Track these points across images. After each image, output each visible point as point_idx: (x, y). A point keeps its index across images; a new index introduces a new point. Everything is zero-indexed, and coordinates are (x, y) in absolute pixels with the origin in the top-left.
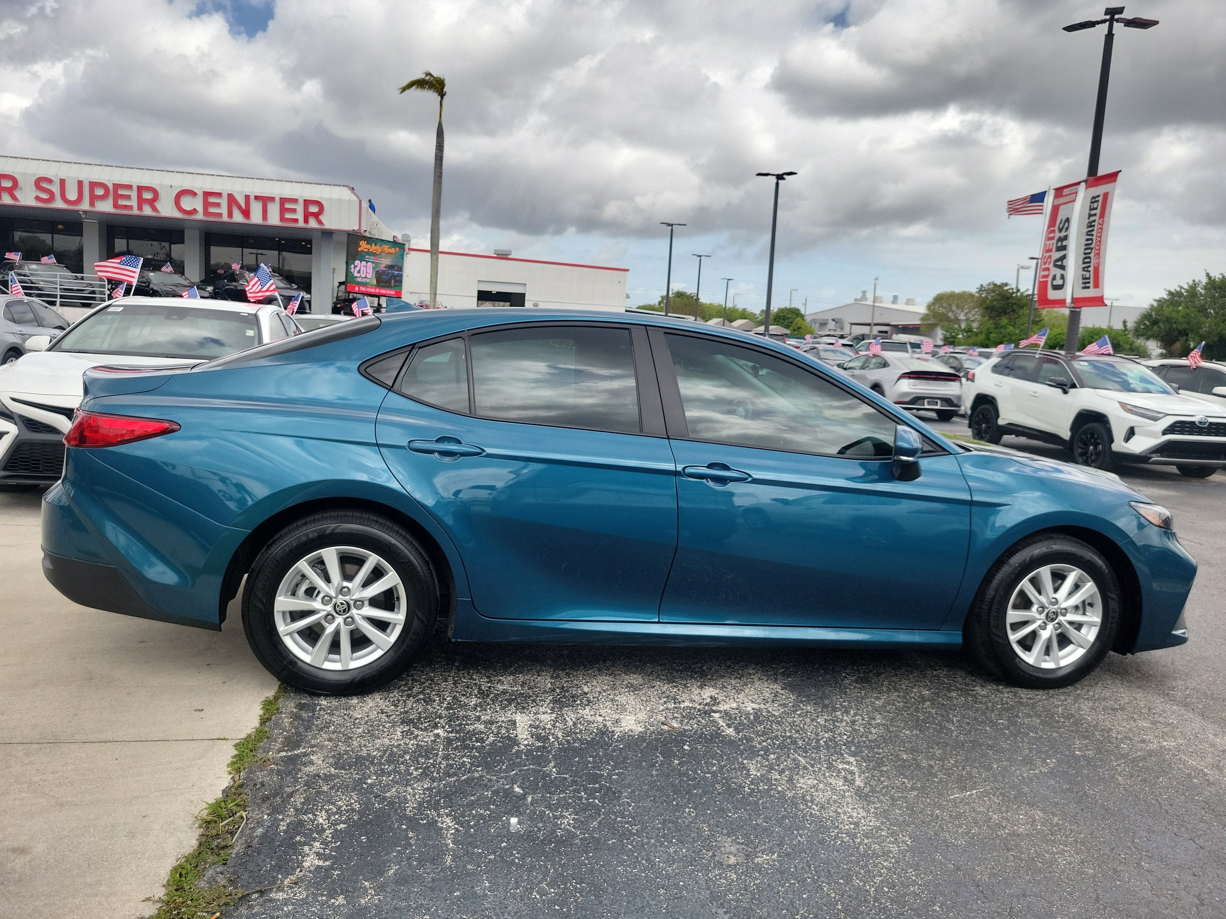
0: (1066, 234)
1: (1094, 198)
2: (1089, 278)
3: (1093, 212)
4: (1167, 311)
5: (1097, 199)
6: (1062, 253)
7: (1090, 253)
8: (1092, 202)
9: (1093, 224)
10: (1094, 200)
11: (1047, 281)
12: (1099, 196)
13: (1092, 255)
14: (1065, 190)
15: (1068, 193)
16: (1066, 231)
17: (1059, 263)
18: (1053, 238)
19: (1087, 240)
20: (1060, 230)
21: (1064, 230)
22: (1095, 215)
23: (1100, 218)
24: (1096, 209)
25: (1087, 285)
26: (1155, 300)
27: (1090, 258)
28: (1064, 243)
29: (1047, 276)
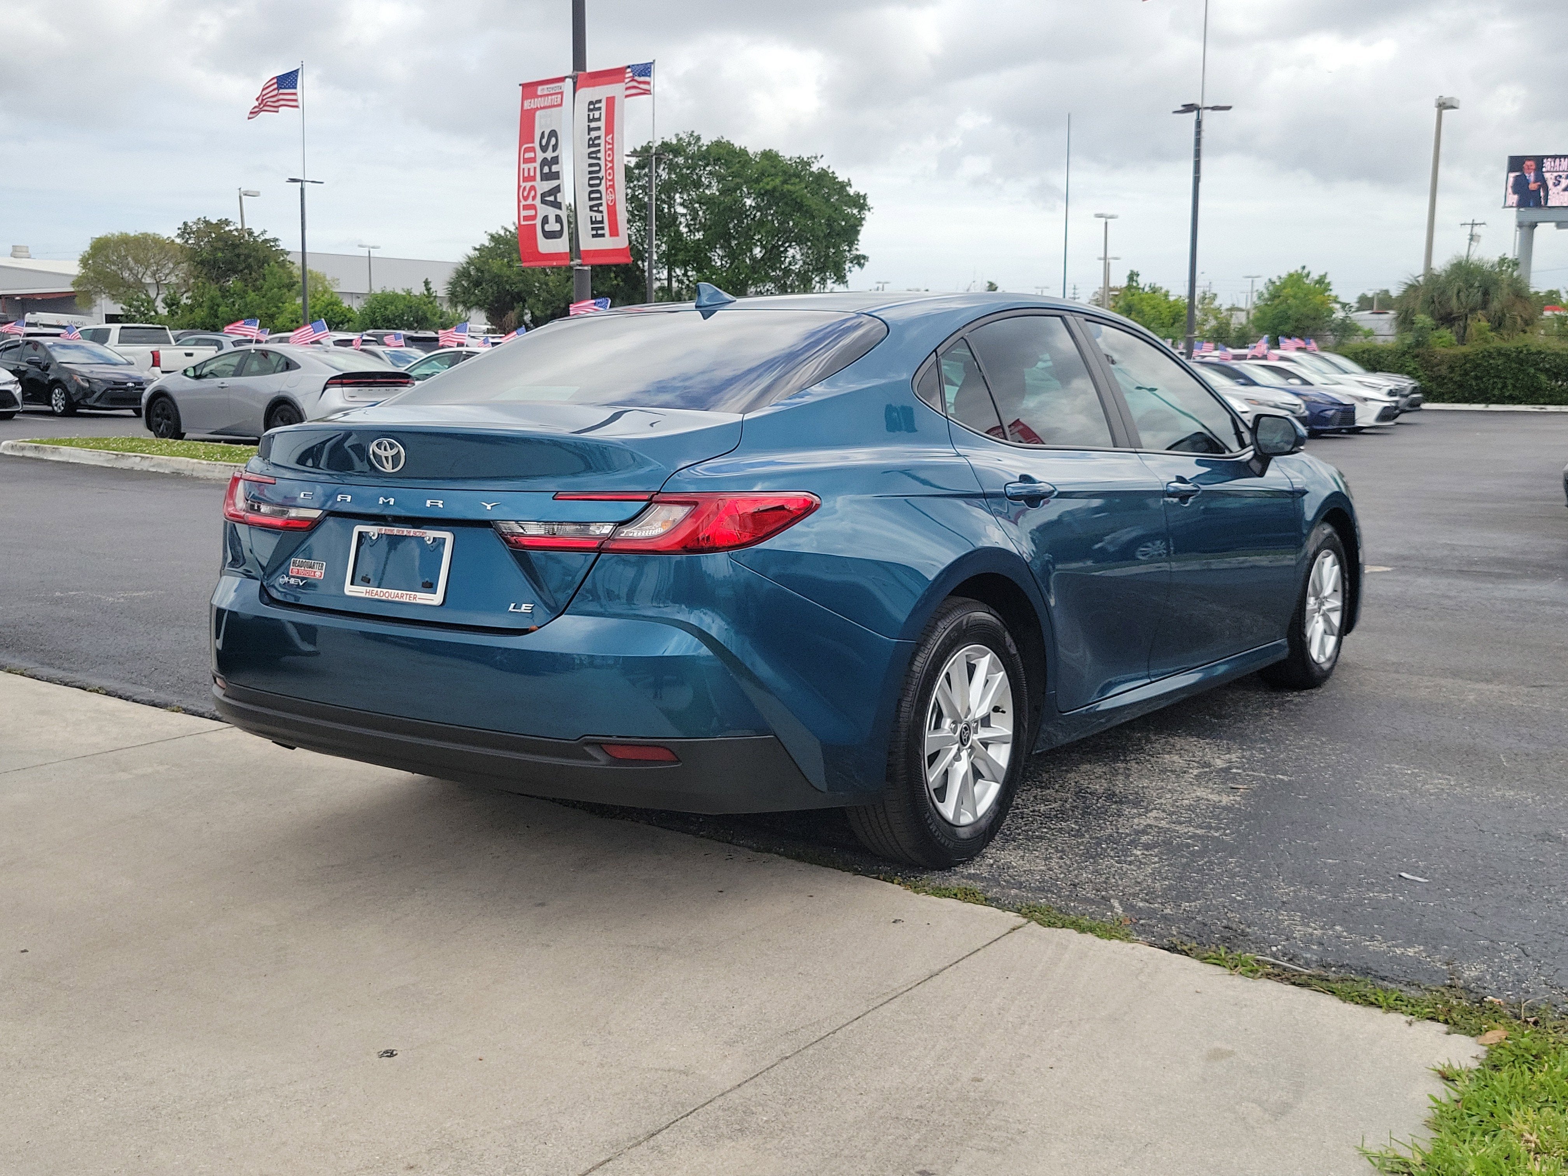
0: (555, 154)
1: (591, 103)
2: (602, 222)
3: (593, 125)
4: (496, 265)
5: (597, 106)
6: (554, 183)
7: (599, 185)
8: (590, 110)
9: (596, 142)
10: (593, 106)
11: (535, 225)
12: (600, 101)
13: (602, 188)
14: (540, 88)
15: (546, 92)
16: (554, 151)
17: (552, 198)
18: (533, 160)
19: (590, 165)
20: (544, 149)
21: (550, 148)
22: (599, 129)
23: (606, 135)
24: (599, 119)
25: (600, 232)
26: (475, 249)
27: (599, 192)
28: (554, 168)
29: (534, 218)
